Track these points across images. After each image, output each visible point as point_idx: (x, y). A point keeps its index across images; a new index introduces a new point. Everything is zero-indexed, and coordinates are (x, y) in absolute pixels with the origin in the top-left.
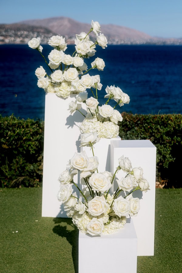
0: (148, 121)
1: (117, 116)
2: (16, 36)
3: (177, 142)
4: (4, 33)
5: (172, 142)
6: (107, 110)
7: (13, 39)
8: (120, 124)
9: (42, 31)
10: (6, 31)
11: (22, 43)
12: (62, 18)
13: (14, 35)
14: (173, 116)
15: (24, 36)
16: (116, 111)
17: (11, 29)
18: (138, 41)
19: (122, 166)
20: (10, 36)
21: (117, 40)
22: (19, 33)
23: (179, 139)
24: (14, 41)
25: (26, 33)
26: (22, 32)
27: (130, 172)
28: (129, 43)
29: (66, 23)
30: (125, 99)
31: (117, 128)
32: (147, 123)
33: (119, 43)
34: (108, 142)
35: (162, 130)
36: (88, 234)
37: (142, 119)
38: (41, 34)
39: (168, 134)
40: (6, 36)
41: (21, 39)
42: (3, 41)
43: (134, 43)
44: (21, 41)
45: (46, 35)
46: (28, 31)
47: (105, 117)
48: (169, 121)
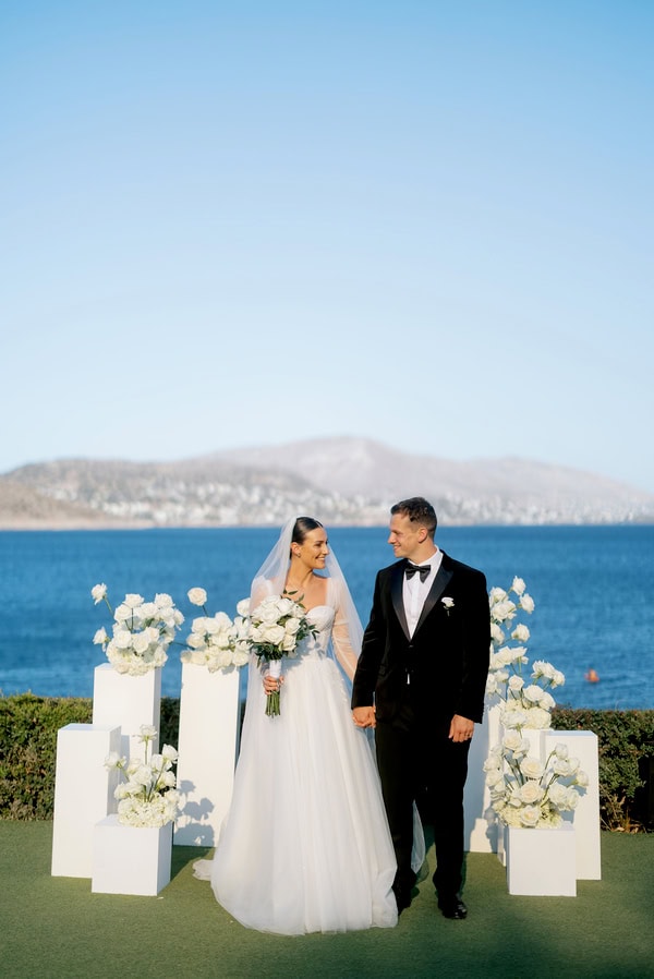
1: (548, 701)
2: (192, 498)
3: (648, 753)
4: (151, 492)
5: (640, 753)
7: (180, 509)
8: (552, 711)
9: (279, 482)
11: (209, 524)
13: (183, 499)
14: (640, 712)
15: (217, 499)
16: (546, 694)
17: (176, 479)
19: (558, 751)
20: (174, 501)
21: (533, 509)
22: (201, 492)
23: (650, 748)
24: (185, 516)
25: (223, 489)
26: (212, 488)
27: (564, 760)
28: (578, 520)
29: (358, 453)
30: (559, 678)
31: (548, 717)
32: (596, 721)
33: (541, 521)
34: (538, 732)
35: (624, 734)
36: (523, 826)
37: (588, 716)
38: (273, 493)
39: (632, 739)
40: (157, 502)
41: (208, 509)
42: (148, 516)
44: (208, 517)
45: (292, 496)
46: (233, 485)
48: (633, 720)
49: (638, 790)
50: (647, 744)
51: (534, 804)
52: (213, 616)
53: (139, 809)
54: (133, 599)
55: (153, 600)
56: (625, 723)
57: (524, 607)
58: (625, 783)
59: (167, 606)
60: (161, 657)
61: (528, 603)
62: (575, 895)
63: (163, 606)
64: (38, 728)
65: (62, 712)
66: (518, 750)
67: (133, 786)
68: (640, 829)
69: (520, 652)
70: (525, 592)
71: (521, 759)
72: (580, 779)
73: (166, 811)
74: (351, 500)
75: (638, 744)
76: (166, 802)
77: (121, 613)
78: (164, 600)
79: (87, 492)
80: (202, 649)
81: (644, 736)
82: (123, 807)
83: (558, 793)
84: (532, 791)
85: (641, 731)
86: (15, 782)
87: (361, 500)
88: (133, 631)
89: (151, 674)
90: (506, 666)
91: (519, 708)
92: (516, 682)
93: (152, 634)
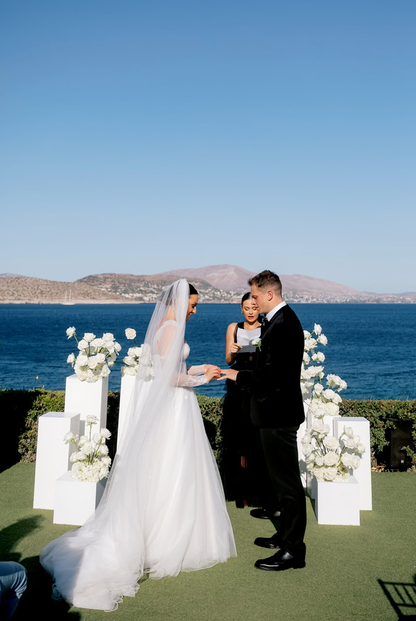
0: (362, 406)
1: (338, 399)
3: (391, 426)
4: (142, 288)
5: (386, 426)
6: (329, 393)
8: (340, 404)
10: (146, 285)
12: (226, 267)
14: (385, 402)
16: (336, 394)
17: (153, 283)
18: (339, 300)
19: (347, 431)
20: (152, 292)
21: (306, 298)
27: (351, 437)
29: (232, 273)
30: (343, 385)
31: (338, 408)
32: (361, 407)
34: (332, 418)
35: (376, 414)
36: (326, 480)
37: (356, 404)
39: (381, 418)
40: (145, 293)
42: (141, 299)
43: (332, 302)
47: (329, 399)
48: (381, 406)
49: (385, 447)
50: (390, 420)
51: (333, 466)
52: (140, 347)
53: (84, 469)
54: (89, 336)
55: (101, 337)
56: (377, 409)
57: (322, 342)
58: (377, 443)
59: (110, 340)
60: (106, 372)
61: (323, 340)
62: (359, 524)
63: (108, 340)
64: (43, 409)
65: (56, 400)
66: (322, 432)
67: (81, 455)
68: (385, 468)
69: (320, 369)
70: (322, 333)
71: (324, 438)
72: (360, 449)
73: (102, 471)
74: (228, 293)
75: (385, 421)
76: (102, 465)
77: (82, 345)
78: (108, 337)
79: (115, 288)
80: (133, 366)
81: (388, 416)
82: (75, 467)
83: (348, 459)
84: (331, 458)
85: (386, 413)
86: (29, 440)
87: (232, 293)
88: (89, 355)
89: (100, 382)
90: (312, 378)
91: (320, 402)
92: (319, 387)
93: (101, 357)
